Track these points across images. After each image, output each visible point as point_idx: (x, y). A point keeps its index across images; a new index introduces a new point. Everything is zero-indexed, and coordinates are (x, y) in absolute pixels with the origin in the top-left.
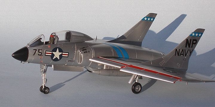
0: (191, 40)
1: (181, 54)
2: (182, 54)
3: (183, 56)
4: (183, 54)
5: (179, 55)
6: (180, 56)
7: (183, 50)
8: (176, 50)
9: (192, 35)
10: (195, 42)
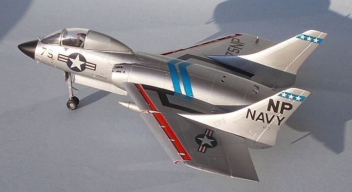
0: (278, 102)
1: (258, 118)
2: (261, 120)
3: (264, 122)
4: (263, 120)
5: (255, 119)
7: (262, 114)
8: (249, 110)
9: (280, 95)
10: (288, 107)
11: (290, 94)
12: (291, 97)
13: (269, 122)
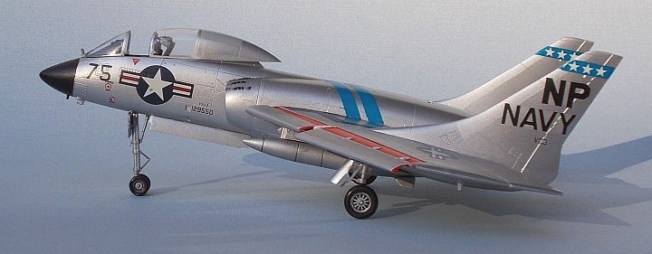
0: (563, 83)
1: (525, 122)
2: (529, 123)
3: (535, 128)
4: (534, 124)
5: (519, 124)
6: (522, 126)
7: (532, 111)
8: (507, 106)
9: (567, 68)
10: (582, 91)
11: (585, 64)
12: (587, 69)
13: (545, 129)
